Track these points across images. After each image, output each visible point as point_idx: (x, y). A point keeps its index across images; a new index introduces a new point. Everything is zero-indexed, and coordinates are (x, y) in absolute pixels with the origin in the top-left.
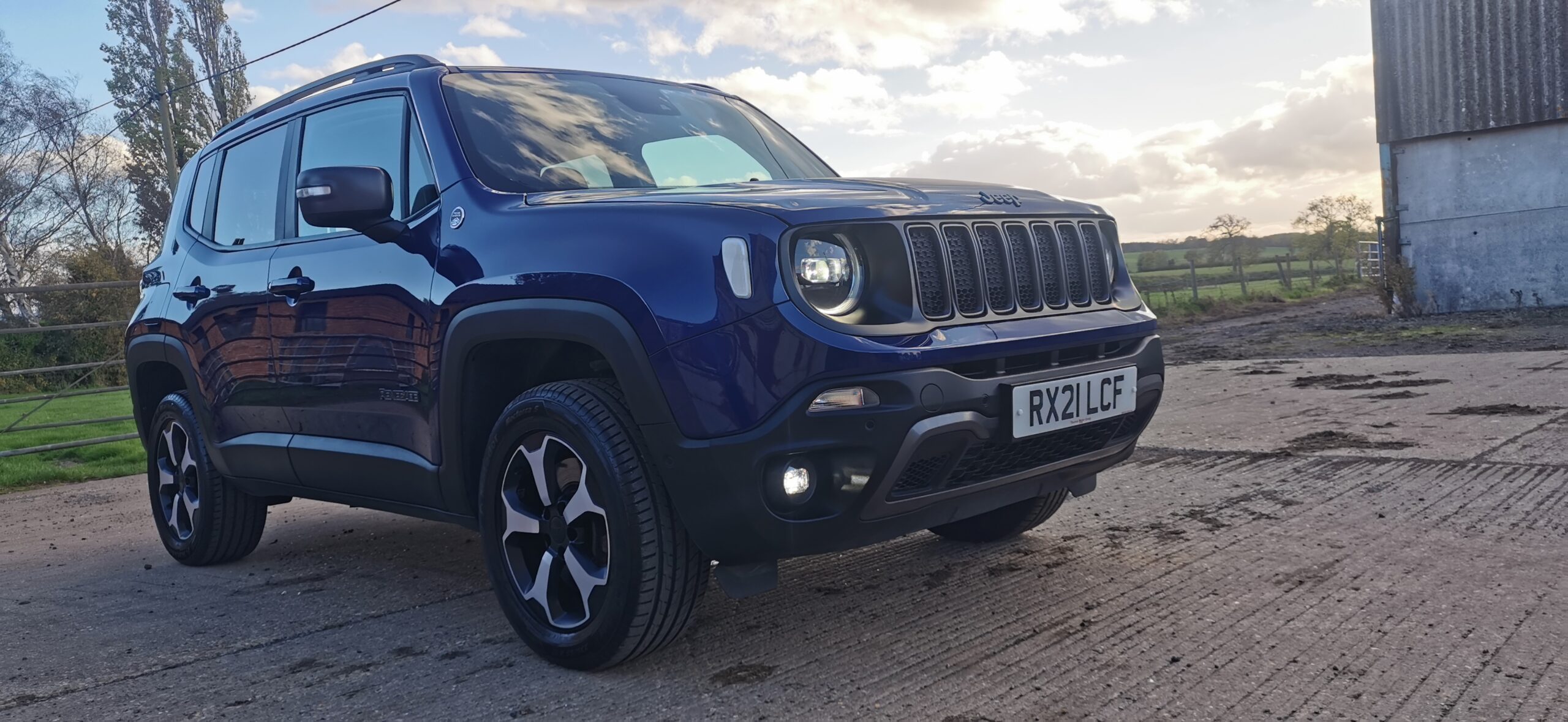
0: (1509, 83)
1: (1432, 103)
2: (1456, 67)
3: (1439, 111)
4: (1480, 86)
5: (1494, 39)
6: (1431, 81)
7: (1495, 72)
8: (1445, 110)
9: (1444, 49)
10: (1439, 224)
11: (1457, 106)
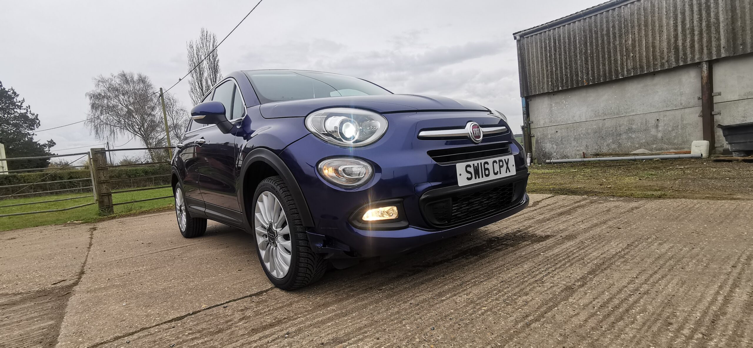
0: (566, 72)
1: (539, 81)
2: (547, 66)
3: (541, 84)
4: (556, 73)
5: (560, 55)
6: (538, 72)
7: (561, 68)
8: (543, 83)
9: (543, 59)
10: (544, 128)
11: (548, 81)
